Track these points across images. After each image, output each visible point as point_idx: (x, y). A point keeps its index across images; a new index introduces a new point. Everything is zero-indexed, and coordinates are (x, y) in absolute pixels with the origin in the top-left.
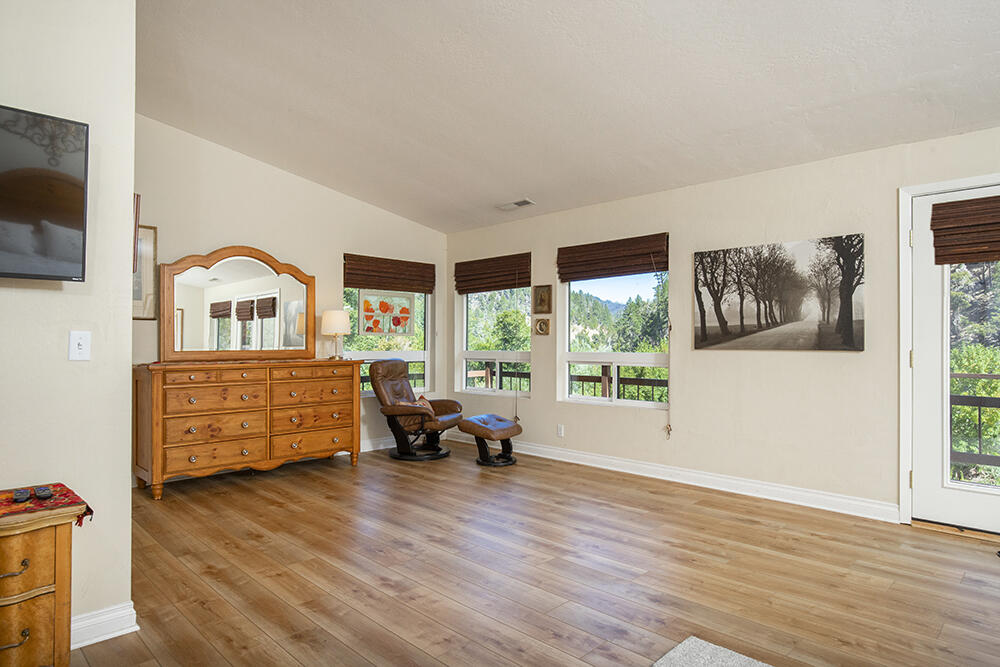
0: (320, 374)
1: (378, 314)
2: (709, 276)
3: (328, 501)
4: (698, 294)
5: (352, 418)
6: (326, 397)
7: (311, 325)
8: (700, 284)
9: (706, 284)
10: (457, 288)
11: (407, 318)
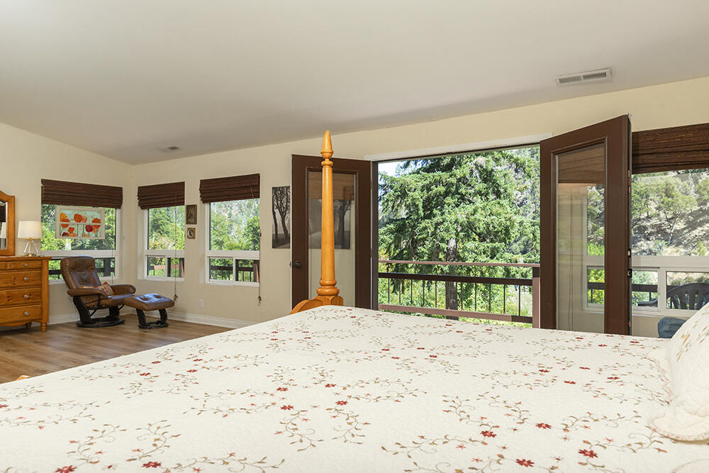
0: (12, 267)
1: (73, 223)
2: (279, 202)
3: (7, 353)
4: (274, 213)
5: (41, 298)
6: (17, 283)
7: (11, 231)
8: (275, 207)
9: (278, 208)
10: (140, 204)
11: (99, 226)
